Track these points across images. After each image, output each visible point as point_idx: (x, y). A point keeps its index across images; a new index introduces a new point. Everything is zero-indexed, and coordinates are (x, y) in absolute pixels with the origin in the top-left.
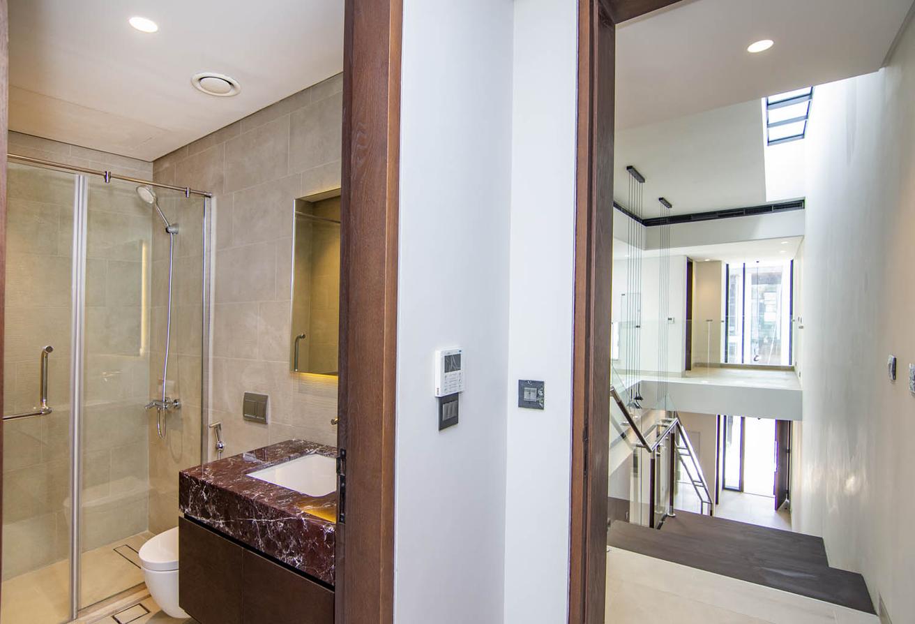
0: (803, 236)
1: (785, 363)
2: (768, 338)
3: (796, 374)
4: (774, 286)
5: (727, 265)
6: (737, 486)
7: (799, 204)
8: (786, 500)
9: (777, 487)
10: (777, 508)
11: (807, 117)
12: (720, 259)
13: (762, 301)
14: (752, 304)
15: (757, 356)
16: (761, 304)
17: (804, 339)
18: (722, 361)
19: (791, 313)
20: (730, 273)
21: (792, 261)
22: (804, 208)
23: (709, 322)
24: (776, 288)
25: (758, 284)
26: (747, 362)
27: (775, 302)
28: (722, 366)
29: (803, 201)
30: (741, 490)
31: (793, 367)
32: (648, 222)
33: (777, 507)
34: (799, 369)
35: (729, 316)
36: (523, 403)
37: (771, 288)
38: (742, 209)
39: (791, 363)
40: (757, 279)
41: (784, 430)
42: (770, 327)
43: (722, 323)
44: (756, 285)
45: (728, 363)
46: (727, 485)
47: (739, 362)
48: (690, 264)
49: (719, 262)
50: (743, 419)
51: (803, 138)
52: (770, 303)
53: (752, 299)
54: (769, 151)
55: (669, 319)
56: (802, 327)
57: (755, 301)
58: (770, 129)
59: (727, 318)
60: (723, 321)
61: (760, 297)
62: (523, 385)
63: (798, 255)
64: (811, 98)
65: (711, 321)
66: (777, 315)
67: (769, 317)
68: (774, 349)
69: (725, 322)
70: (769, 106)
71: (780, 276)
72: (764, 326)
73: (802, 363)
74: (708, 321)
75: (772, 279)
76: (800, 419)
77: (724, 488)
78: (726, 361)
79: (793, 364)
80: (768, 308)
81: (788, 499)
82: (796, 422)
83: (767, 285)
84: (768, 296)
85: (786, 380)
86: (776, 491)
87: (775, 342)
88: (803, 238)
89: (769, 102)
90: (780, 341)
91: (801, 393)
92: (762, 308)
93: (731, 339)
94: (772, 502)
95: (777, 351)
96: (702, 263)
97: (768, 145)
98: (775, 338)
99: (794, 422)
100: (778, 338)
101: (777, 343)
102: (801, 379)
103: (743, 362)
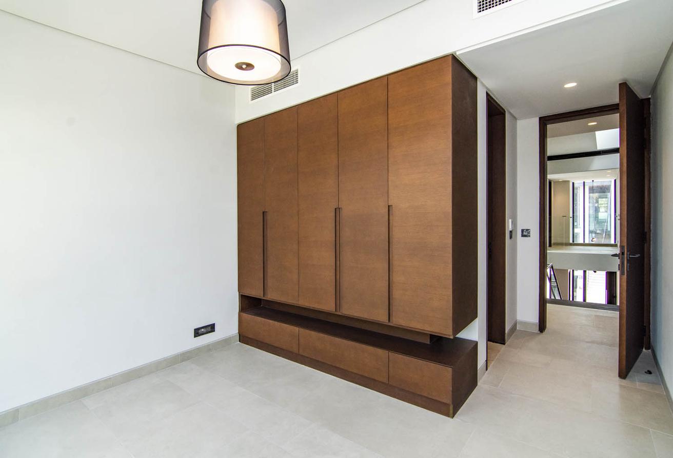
4: (605, 194)
5: (573, 183)
12: (568, 180)
13: (596, 205)
14: (589, 207)
15: (593, 238)
16: (596, 207)
18: (571, 242)
19: (615, 212)
21: (615, 180)
24: (607, 195)
25: (593, 193)
26: (587, 242)
27: (606, 206)
28: (571, 245)
35: (575, 213)
36: (523, 236)
37: (603, 196)
39: (616, 241)
40: (592, 190)
41: (611, 277)
42: (602, 222)
43: (570, 219)
44: (592, 194)
45: (575, 242)
47: (582, 242)
48: (550, 183)
49: (568, 182)
50: (585, 272)
52: (603, 205)
53: (589, 203)
57: (591, 205)
59: (573, 215)
61: (595, 201)
62: (523, 231)
67: (602, 215)
69: (572, 218)
72: (598, 222)
75: (603, 190)
78: (573, 241)
80: (602, 210)
83: (599, 194)
84: (601, 201)
85: (612, 251)
92: (597, 210)
93: (576, 231)
96: (557, 182)
100: (609, 230)
103: (584, 242)
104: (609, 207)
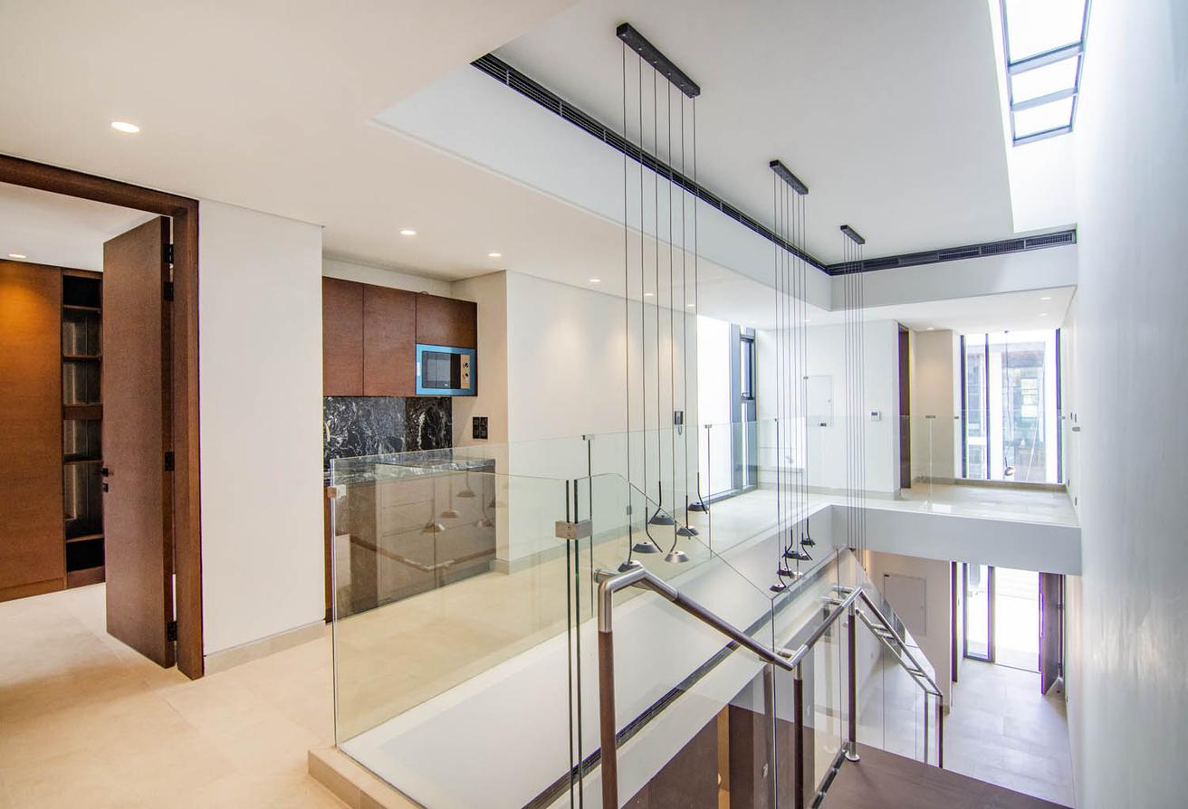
0: (1076, 287)
1: (1051, 478)
2: (1026, 440)
3: (1069, 498)
4: (1033, 369)
5: (962, 337)
6: (984, 653)
7: (1067, 237)
8: (1059, 678)
9: (1044, 657)
10: (1044, 692)
11: (1076, 90)
12: (948, 327)
13: (1017, 391)
15: (1010, 468)
17: (1080, 446)
18: (958, 475)
19: (1059, 407)
20: (967, 352)
21: (1058, 332)
22: (1076, 242)
23: (931, 420)
24: (1035, 372)
25: (1011, 367)
26: (997, 475)
27: (1035, 392)
28: (957, 483)
29: (1075, 231)
30: (990, 659)
31: (1064, 486)
32: (832, 270)
33: (1045, 690)
34: (1075, 490)
35: (967, 410)
37: (1029, 373)
38: (976, 247)
39: (1060, 478)
41: (1052, 588)
42: (1027, 425)
43: (956, 421)
45: (968, 477)
46: (971, 651)
47: (984, 477)
48: (903, 334)
49: (948, 332)
51: (1071, 131)
52: (1029, 392)
54: (1016, 157)
55: (873, 414)
56: (1076, 429)
58: (1017, 114)
59: (963, 413)
60: (957, 418)
63: (1067, 322)
64: (1082, 50)
65: (934, 417)
66: (1040, 408)
67: (1028, 411)
68: (1036, 458)
69: (960, 419)
70: (1012, 68)
71: (1042, 354)
72: (1020, 423)
73: (1080, 484)
74: (928, 417)
75: (1029, 361)
76: (1079, 572)
77: (966, 656)
78: (964, 476)
79: (1064, 482)
80: (1027, 400)
81: (1061, 676)
82: (1072, 577)
83: (1023, 369)
84: (1027, 384)
85: (1054, 506)
86: (1043, 664)
87: (1037, 445)
88: (1076, 289)
89: (1012, 62)
90: (1044, 444)
91: (1078, 532)
92: (1018, 400)
93: (970, 441)
94: (1037, 679)
95: (1039, 461)
96: (922, 334)
97: (1014, 145)
98: (1037, 440)
99: (1068, 576)
100: (1041, 440)
101: (1040, 446)
102: (1078, 509)
103: (988, 477)
104: (1041, 396)
